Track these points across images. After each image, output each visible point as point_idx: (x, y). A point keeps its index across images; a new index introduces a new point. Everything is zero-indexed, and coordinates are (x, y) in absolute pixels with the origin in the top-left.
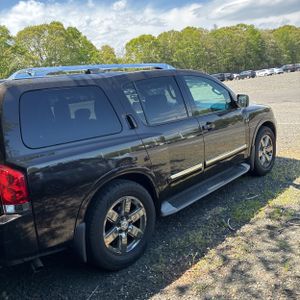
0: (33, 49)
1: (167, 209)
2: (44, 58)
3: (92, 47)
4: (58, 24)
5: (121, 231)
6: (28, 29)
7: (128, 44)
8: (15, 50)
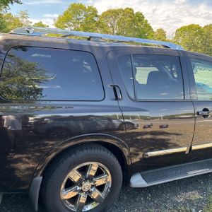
0: (109, 25)
1: (137, 181)
2: (116, 32)
3: (150, 28)
4: (131, 9)
5: (82, 191)
6: (109, 11)
7: (178, 30)
8: (97, 24)
